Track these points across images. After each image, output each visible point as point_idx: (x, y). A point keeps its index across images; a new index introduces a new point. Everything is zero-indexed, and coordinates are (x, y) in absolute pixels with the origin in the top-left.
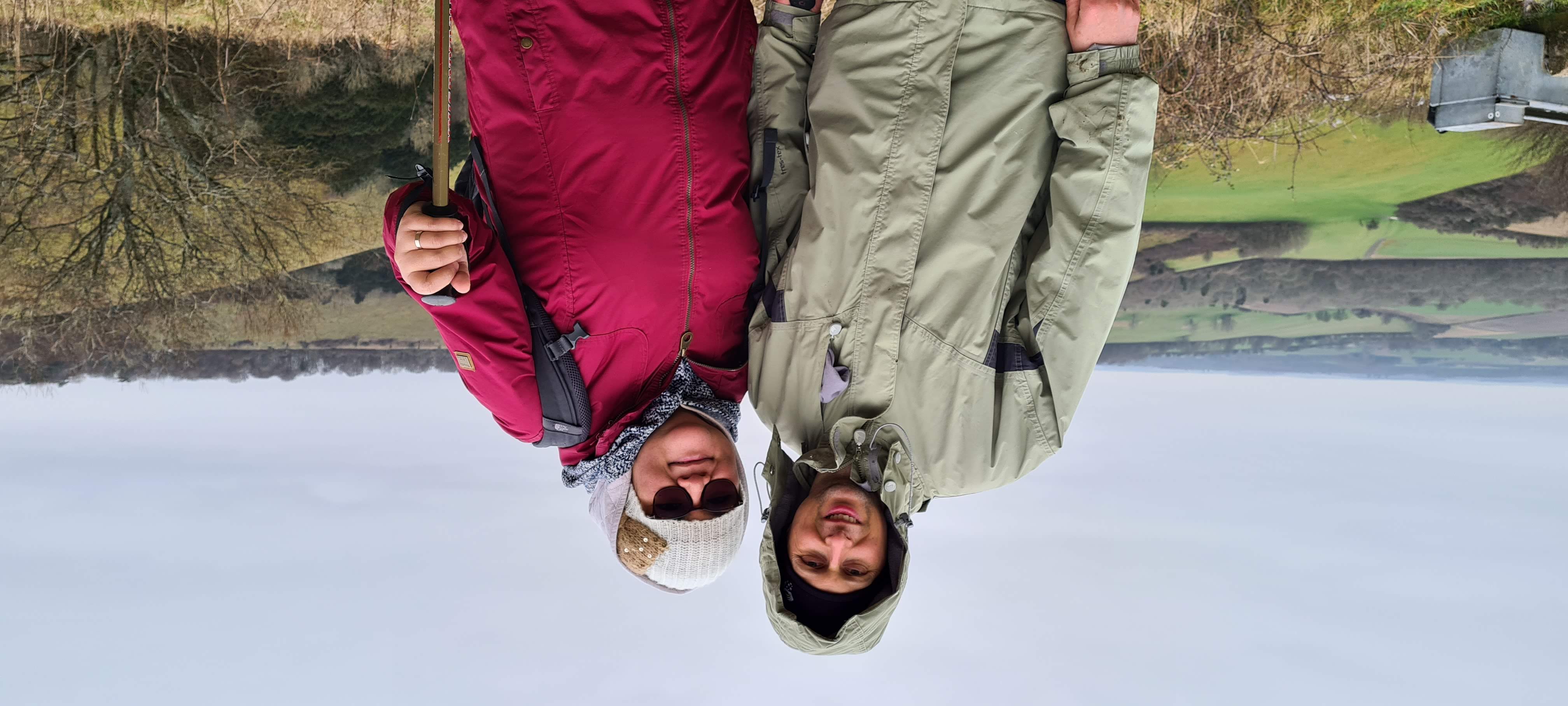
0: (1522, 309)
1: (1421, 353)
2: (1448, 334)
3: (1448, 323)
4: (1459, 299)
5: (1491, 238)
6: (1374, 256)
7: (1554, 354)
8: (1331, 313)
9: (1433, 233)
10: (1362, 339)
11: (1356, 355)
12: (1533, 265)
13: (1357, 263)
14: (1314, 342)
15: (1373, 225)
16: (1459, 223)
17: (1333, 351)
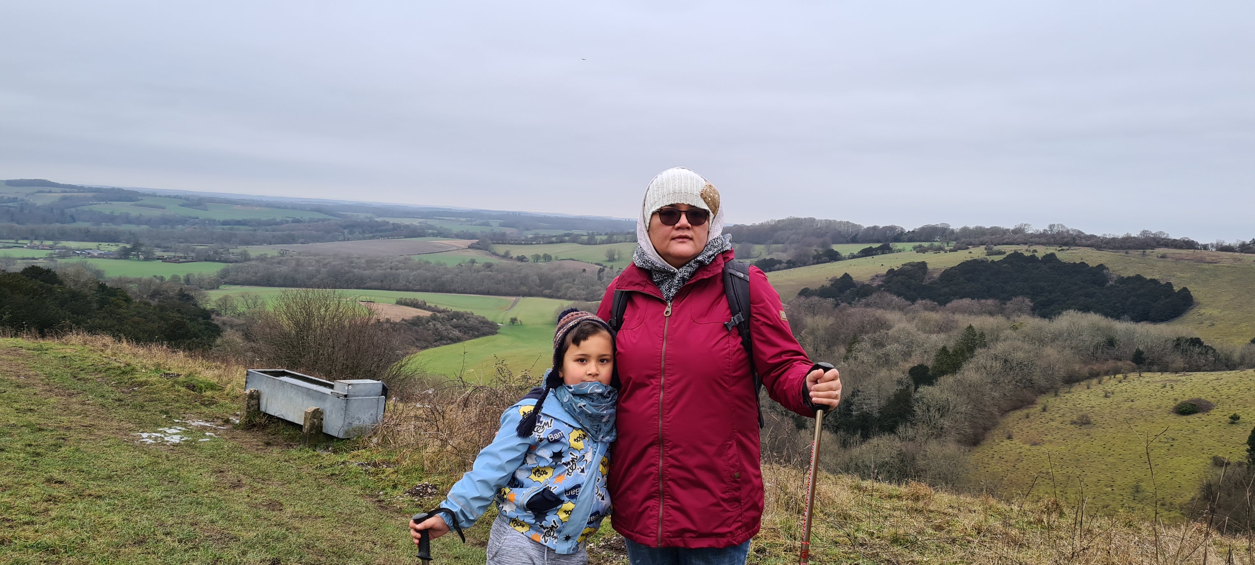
0: (425, 258)
1: (487, 229)
2: (469, 242)
3: (470, 250)
4: (462, 266)
5: (442, 307)
6: (514, 298)
7: (407, 227)
8: (542, 260)
9: (477, 313)
10: (523, 241)
11: (527, 229)
12: (418, 287)
13: (525, 295)
14: (554, 239)
15: (513, 321)
16: (460, 318)
17: (542, 232)
